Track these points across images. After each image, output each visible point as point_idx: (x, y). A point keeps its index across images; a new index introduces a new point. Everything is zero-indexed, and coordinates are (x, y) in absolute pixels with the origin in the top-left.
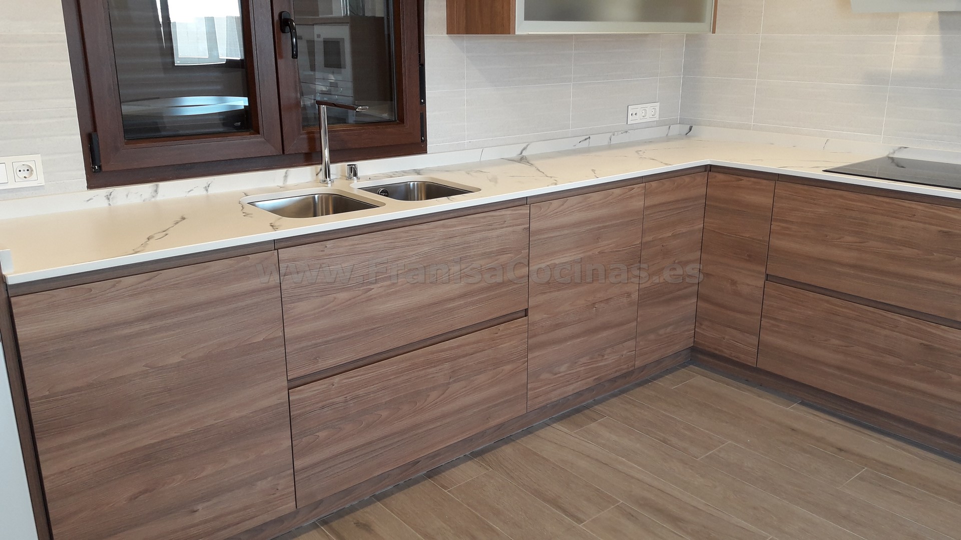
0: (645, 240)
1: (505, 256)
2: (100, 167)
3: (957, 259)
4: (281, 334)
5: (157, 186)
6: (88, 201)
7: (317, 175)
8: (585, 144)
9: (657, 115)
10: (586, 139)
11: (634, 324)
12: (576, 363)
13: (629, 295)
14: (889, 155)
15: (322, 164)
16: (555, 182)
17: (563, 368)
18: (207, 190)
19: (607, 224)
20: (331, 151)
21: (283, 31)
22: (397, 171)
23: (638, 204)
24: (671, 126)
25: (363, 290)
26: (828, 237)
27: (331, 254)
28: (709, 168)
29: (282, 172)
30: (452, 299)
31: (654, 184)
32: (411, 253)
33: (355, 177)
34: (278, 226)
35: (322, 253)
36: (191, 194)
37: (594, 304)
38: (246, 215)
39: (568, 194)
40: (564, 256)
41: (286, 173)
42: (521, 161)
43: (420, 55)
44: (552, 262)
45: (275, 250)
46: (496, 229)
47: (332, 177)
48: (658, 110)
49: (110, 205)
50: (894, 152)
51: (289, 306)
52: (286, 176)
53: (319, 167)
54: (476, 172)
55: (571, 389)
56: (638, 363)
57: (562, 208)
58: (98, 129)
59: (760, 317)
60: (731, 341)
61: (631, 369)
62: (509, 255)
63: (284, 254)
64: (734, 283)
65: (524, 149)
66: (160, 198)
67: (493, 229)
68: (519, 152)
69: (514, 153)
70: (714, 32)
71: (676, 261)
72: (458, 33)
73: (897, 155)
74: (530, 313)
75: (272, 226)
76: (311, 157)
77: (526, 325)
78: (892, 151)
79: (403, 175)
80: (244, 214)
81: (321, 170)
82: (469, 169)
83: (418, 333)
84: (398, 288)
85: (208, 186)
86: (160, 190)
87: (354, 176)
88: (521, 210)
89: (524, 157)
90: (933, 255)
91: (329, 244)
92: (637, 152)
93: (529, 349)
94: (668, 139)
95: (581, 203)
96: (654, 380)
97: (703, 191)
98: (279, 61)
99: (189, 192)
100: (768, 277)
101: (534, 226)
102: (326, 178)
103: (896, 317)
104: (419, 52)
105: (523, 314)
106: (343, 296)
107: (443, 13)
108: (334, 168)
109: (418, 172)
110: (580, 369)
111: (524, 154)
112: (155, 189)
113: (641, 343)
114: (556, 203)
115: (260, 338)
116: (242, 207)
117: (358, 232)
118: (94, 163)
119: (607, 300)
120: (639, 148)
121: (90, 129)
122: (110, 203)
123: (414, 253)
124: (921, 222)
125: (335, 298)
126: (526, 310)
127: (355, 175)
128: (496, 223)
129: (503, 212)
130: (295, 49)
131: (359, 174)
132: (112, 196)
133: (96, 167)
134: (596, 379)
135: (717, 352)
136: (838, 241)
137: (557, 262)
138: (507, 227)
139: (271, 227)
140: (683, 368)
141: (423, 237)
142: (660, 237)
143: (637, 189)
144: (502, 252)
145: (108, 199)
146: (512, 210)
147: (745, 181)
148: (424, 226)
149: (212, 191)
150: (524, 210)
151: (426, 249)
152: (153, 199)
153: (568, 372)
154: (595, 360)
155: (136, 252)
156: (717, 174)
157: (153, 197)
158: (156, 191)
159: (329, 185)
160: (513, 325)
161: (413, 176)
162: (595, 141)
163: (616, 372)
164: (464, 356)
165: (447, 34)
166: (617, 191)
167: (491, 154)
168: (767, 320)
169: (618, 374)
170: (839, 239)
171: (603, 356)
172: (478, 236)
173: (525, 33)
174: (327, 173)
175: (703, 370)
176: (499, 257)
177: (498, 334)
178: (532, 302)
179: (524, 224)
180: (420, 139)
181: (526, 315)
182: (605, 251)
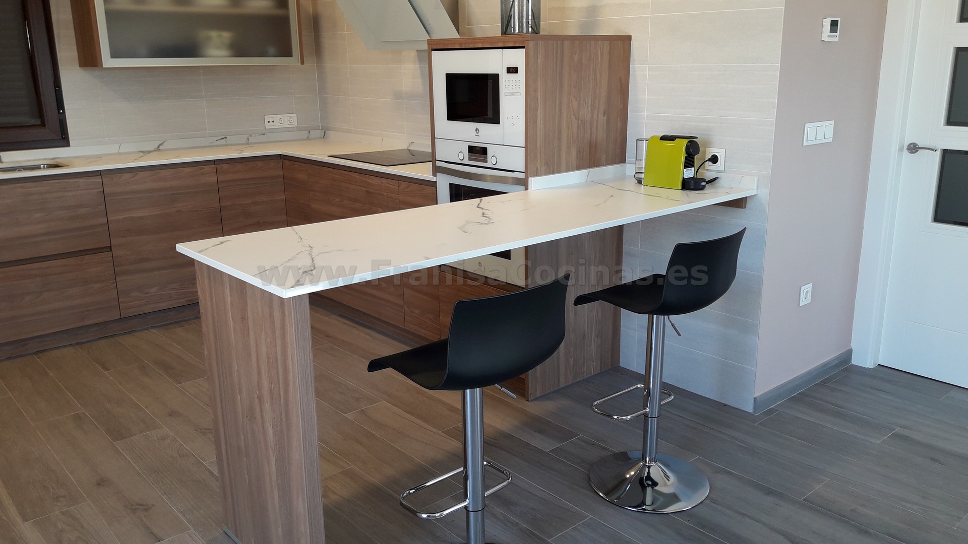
0: (223, 204)
1: (84, 209)
8: (221, 142)
9: (296, 123)
10: (222, 139)
12: (166, 287)
17: (153, 290)
19: (182, 192)
23: (211, 179)
24: (311, 131)
28: (282, 157)
30: (38, 236)
31: (225, 166)
40: (142, 211)
43: (55, 81)
44: (130, 215)
48: (295, 118)
55: (163, 306)
57: (133, 179)
62: (87, 209)
67: (66, 191)
68: (156, 146)
69: (152, 146)
70: (302, 63)
71: (260, 221)
74: (112, 248)
77: (111, 257)
88: (93, 179)
93: (117, 274)
94: (308, 139)
95: (151, 176)
97: (281, 173)
101: (107, 190)
104: (55, 79)
105: (107, 249)
107: (75, 54)
110: (170, 292)
124: (359, 186)
126: (110, 247)
129: (77, 180)
137: (134, 215)
138: (82, 190)
142: (239, 203)
143: (207, 168)
144: (80, 206)
150: (97, 179)
151: (8, 201)
153: (160, 293)
162: (232, 139)
164: (53, 275)
165: (79, 66)
166: (188, 170)
172: (54, 195)
173: (112, 66)
177: (84, 262)
178: (114, 242)
179: (98, 189)
180: (61, 137)
181: (111, 251)
182: (184, 210)
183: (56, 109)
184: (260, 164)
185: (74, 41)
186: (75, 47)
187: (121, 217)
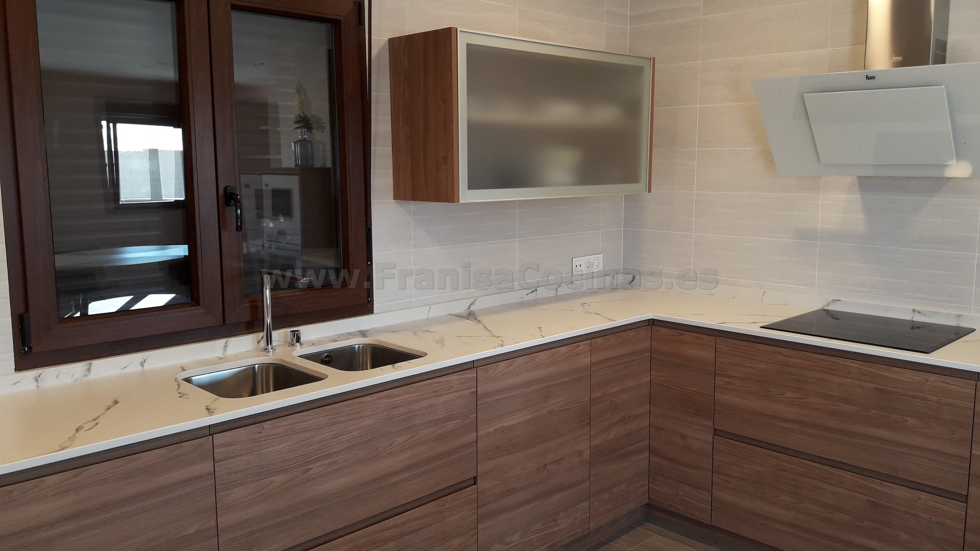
0: (593, 396)
1: (454, 422)
2: (30, 348)
3: (893, 416)
4: (214, 524)
5: (90, 364)
6: (15, 384)
7: (258, 343)
8: (532, 296)
9: (601, 267)
10: (532, 292)
11: (587, 484)
12: (528, 530)
13: (580, 453)
14: (823, 307)
15: (264, 331)
16: (502, 343)
17: (516, 537)
18: (143, 366)
19: (555, 383)
20: (273, 318)
21: (228, 204)
22: (343, 333)
23: (585, 360)
25: (302, 470)
26: (770, 393)
27: (270, 436)
28: (652, 323)
29: (221, 342)
30: (397, 473)
31: (599, 340)
32: (353, 428)
33: (298, 344)
34: (215, 409)
35: (259, 435)
36: (126, 371)
37: (545, 465)
38: (182, 395)
39: (515, 355)
40: (513, 417)
41: (226, 343)
42: (469, 317)
43: (366, 221)
44: (501, 425)
45: (210, 435)
46: (443, 395)
47: (274, 344)
48: (601, 260)
49: (38, 387)
50: (828, 305)
51: (223, 493)
52: (226, 347)
53: (261, 334)
54: (423, 332)
56: (592, 526)
57: (509, 369)
58: (30, 309)
59: (711, 473)
60: (685, 498)
61: (585, 532)
62: (456, 421)
63: (219, 439)
64: (683, 437)
65: (472, 304)
66: (92, 376)
67: (440, 396)
68: (467, 307)
69: (461, 308)
70: (650, 191)
72: (405, 199)
73: (831, 308)
74: (479, 481)
75: (208, 409)
76: (252, 324)
77: (475, 494)
78: (826, 303)
79: (348, 339)
80: (180, 395)
81: (263, 337)
82: (415, 328)
83: (360, 513)
84: (339, 466)
85: (144, 362)
86: (93, 369)
87: (297, 342)
88: (467, 374)
89: (472, 312)
90: (871, 411)
91: (267, 425)
92: (583, 304)
93: (479, 520)
94: (614, 289)
95: (528, 363)
96: (610, 541)
97: (647, 344)
98: (222, 233)
99: (124, 368)
100: (716, 432)
101: (481, 389)
102: (268, 345)
103: (842, 473)
104: (366, 217)
105: (472, 482)
106: (280, 478)
107: (390, 181)
108: (276, 334)
109: (363, 334)
110: (531, 537)
111: (472, 308)
112: (88, 367)
113: (595, 503)
114: (503, 365)
115: (191, 531)
116: (178, 386)
117: (298, 410)
118: (24, 343)
119: (559, 461)
120: (583, 300)
121: (21, 309)
122: (39, 385)
123: (356, 427)
124: (856, 379)
125: (272, 482)
126: (475, 478)
127: (298, 340)
128: (443, 389)
129: (449, 377)
130: (239, 220)
131: (302, 339)
132: (41, 378)
133: (26, 348)
134: (550, 546)
135: (672, 509)
136: (780, 396)
137: (506, 424)
138: (453, 392)
139: (207, 411)
140: (639, 526)
141: (366, 409)
142: (608, 393)
143: (583, 346)
144: (449, 418)
145: (37, 381)
146: (459, 375)
147: (687, 336)
148: (368, 398)
149: (147, 366)
150: (471, 374)
151: (369, 422)
152: (85, 378)
153: (522, 541)
154: (549, 525)
155: (63, 449)
156: (659, 328)
157: (86, 376)
158: (89, 370)
159: (271, 354)
160: (460, 495)
161: (359, 339)
162: (543, 293)
163: (570, 537)
164: (409, 533)
165: (394, 199)
166: (563, 349)
167: (438, 311)
168: (718, 476)
169: (572, 539)
170: (781, 394)
171: (557, 521)
172: (424, 403)
173: (469, 201)
174: (269, 340)
175: (659, 528)
176: (445, 424)
177: (446, 507)
178: (481, 469)
179: (471, 388)
180: (366, 301)
181: (475, 483)
182: (555, 410)
183: (366, 260)
184: (631, 334)
185: (391, 161)
186: (390, 172)
187: (491, 429)
